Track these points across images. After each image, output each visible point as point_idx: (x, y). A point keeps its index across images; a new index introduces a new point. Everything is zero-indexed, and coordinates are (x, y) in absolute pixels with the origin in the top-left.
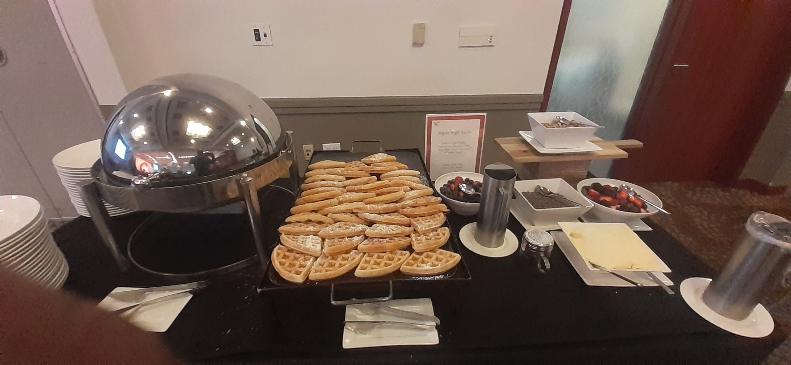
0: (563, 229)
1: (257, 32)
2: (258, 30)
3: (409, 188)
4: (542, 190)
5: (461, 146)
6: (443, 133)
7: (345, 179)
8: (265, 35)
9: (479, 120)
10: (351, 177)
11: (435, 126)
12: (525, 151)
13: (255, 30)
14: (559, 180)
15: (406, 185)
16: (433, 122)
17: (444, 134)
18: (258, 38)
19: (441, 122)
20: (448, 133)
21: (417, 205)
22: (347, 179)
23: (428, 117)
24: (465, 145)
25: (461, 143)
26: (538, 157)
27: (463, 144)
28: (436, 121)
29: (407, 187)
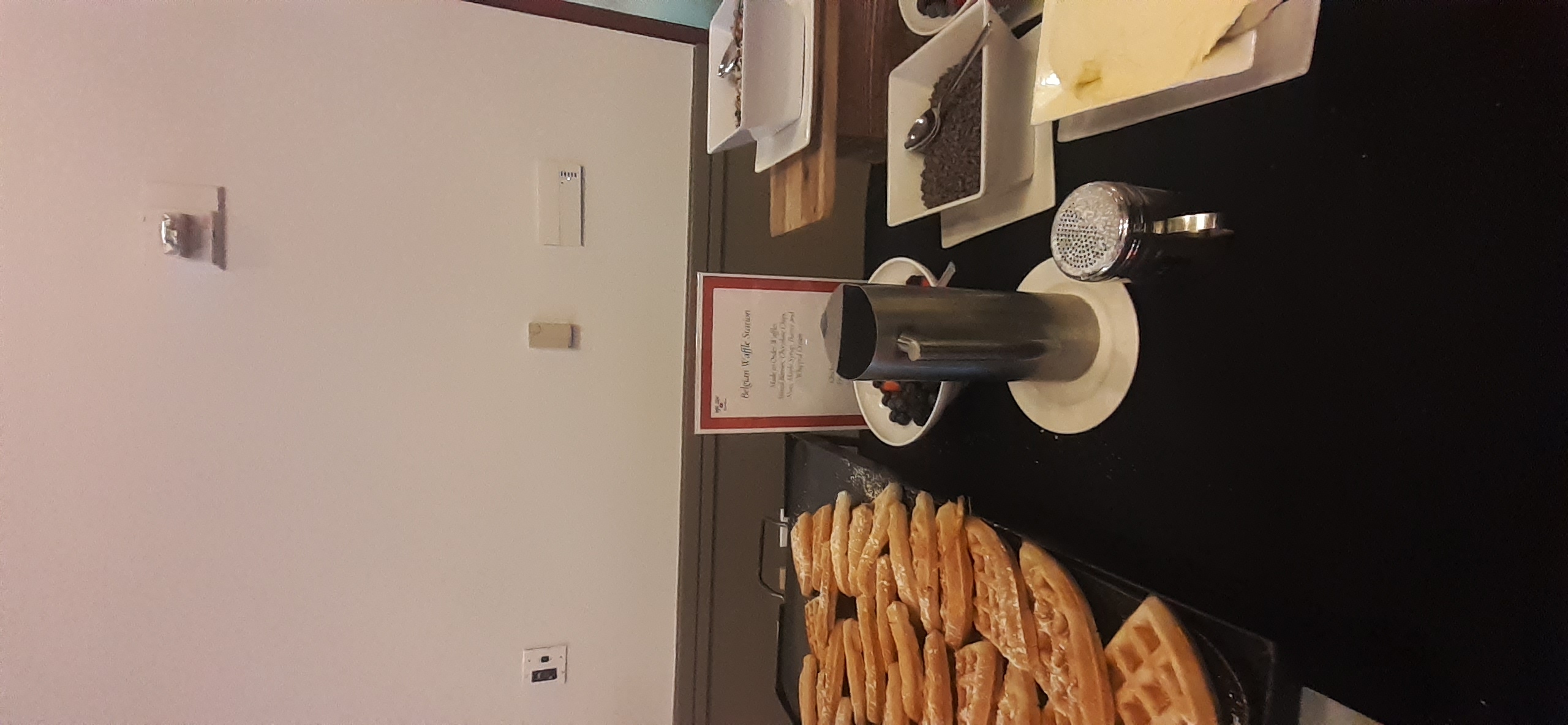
0: (1055, 118)
1: (539, 675)
2: (535, 674)
3: (883, 561)
4: (918, 140)
5: (783, 335)
6: (747, 386)
7: (846, 699)
8: (545, 659)
9: (717, 292)
10: (841, 682)
11: (725, 410)
12: (806, 176)
13: (535, 679)
14: (892, 79)
15: (873, 566)
16: (714, 415)
17: (748, 383)
18: (551, 674)
19: (714, 394)
20: (746, 374)
21: (935, 588)
22: (846, 692)
23: (702, 427)
24: (783, 326)
25: (775, 335)
26: (823, 145)
27: (779, 330)
28: (714, 404)
29: (878, 566)
